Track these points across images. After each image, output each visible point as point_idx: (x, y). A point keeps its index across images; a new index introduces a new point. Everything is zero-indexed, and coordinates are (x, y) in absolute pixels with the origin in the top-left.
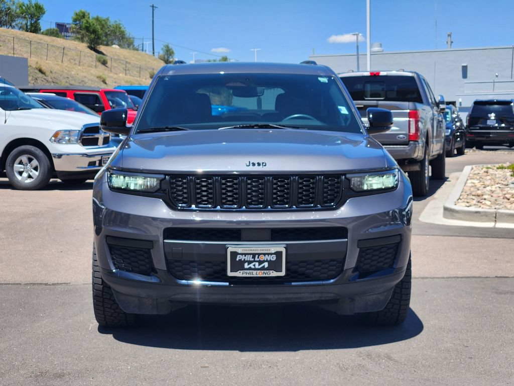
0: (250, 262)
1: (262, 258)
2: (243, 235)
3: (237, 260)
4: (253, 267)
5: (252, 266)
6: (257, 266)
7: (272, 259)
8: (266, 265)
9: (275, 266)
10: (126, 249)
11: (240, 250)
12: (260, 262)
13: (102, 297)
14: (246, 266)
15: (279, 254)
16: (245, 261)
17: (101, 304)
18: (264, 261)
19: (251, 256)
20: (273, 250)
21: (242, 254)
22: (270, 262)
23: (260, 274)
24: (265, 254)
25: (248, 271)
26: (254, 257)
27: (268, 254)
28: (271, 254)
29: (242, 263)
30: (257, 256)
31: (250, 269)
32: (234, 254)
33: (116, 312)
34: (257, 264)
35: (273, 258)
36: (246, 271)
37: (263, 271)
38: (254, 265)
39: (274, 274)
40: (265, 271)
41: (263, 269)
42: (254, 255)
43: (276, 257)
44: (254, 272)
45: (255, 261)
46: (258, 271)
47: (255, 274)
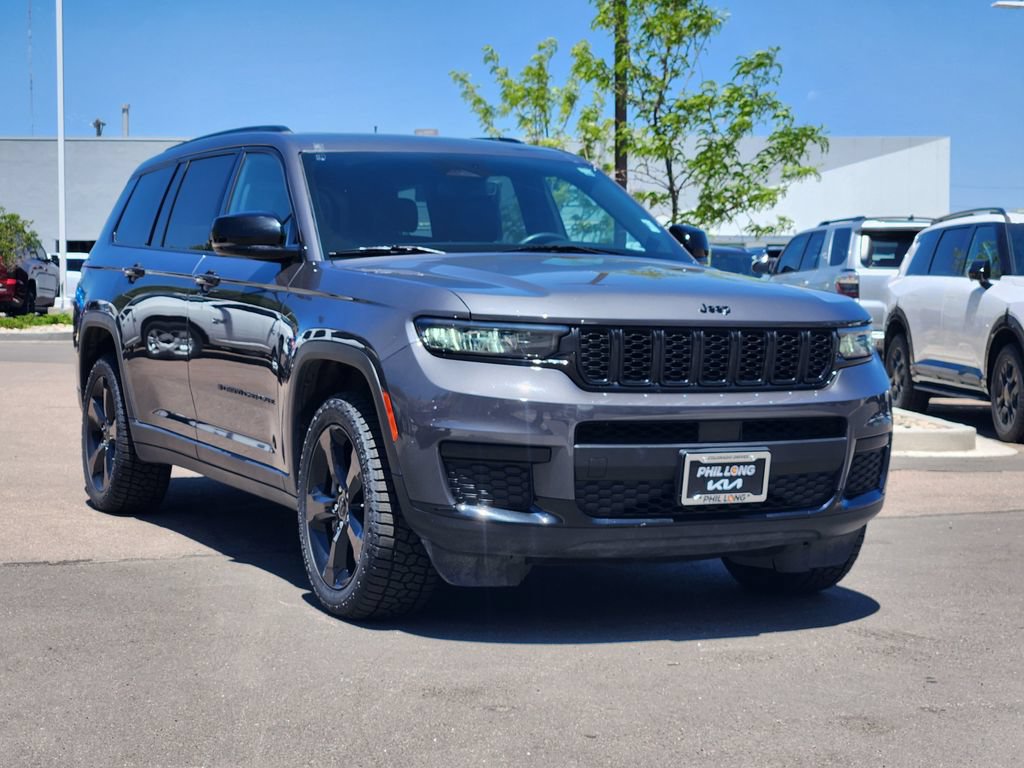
0: (716, 480)
1: (736, 471)
2: (702, 432)
3: (698, 475)
4: (720, 488)
5: (718, 486)
6: (727, 487)
7: (749, 474)
8: (739, 483)
9: (752, 484)
10: (483, 465)
11: (704, 458)
12: (732, 479)
13: (391, 561)
14: (710, 486)
15: (760, 463)
16: (709, 478)
17: (386, 574)
18: (737, 477)
19: (720, 468)
20: (753, 457)
21: (706, 465)
22: (745, 478)
23: (730, 499)
24: (739, 464)
25: (713, 496)
26: (723, 471)
27: (744, 464)
28: (749, 464)
29: (705, 480)
30: (728, 468)
31: (716, 491)
32: (696, 465)
33: (406, 588)
34: (726, 481)
35: (750, 471)
36: (709, 495)
37: (734, 495)
38: (722, 485)
39: (750, 498)
40: (738, 495)
41: (734, 490)
42: (723, 466)
43: (756, 469)
44: (722, 496)
45: (724, 477)
46: (728, 495)
47: (723, 499)
